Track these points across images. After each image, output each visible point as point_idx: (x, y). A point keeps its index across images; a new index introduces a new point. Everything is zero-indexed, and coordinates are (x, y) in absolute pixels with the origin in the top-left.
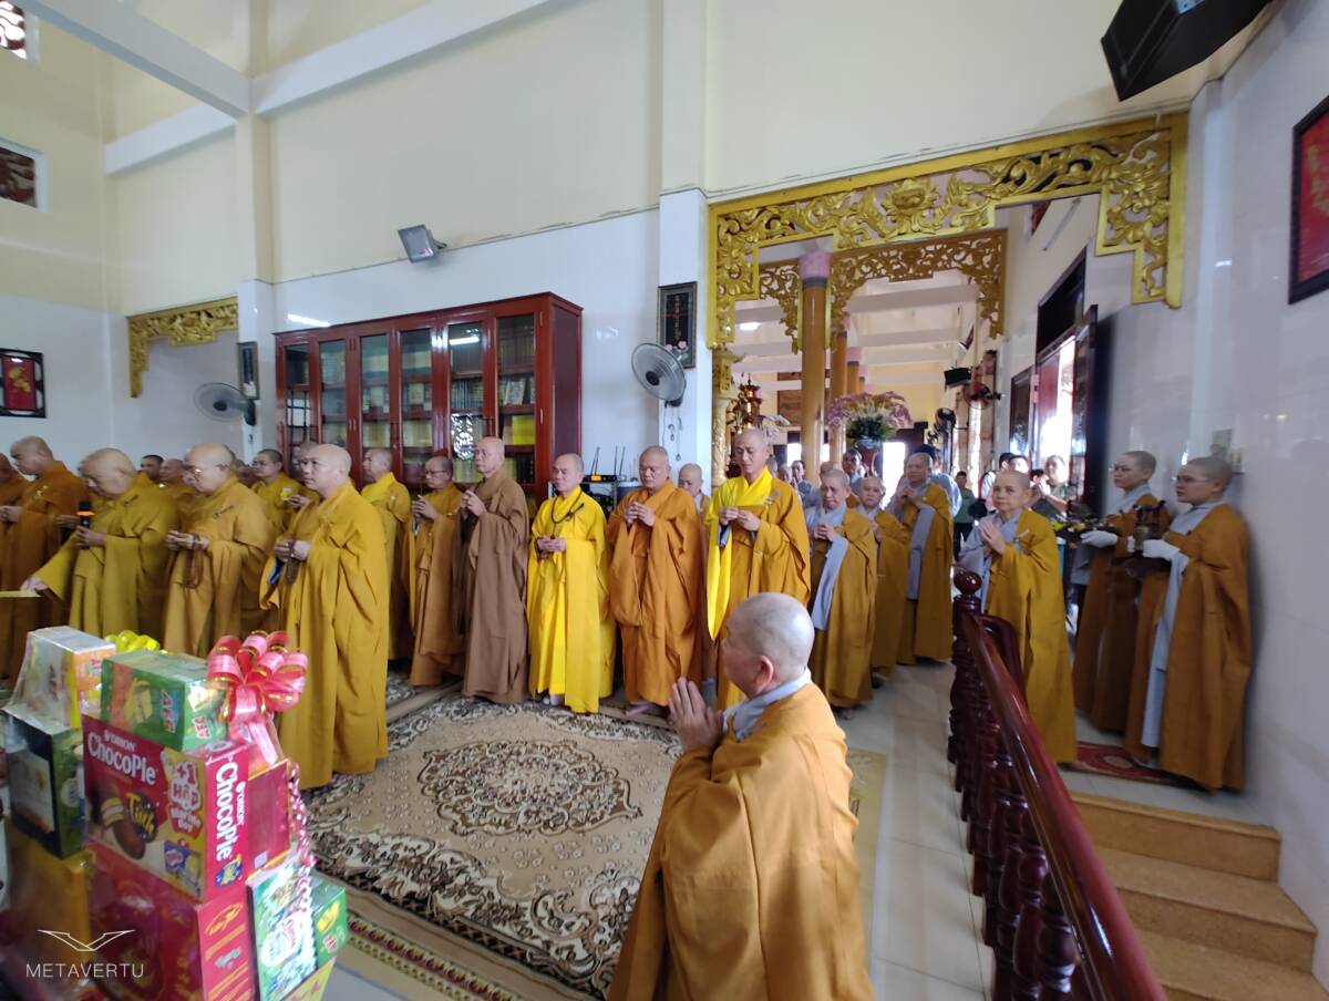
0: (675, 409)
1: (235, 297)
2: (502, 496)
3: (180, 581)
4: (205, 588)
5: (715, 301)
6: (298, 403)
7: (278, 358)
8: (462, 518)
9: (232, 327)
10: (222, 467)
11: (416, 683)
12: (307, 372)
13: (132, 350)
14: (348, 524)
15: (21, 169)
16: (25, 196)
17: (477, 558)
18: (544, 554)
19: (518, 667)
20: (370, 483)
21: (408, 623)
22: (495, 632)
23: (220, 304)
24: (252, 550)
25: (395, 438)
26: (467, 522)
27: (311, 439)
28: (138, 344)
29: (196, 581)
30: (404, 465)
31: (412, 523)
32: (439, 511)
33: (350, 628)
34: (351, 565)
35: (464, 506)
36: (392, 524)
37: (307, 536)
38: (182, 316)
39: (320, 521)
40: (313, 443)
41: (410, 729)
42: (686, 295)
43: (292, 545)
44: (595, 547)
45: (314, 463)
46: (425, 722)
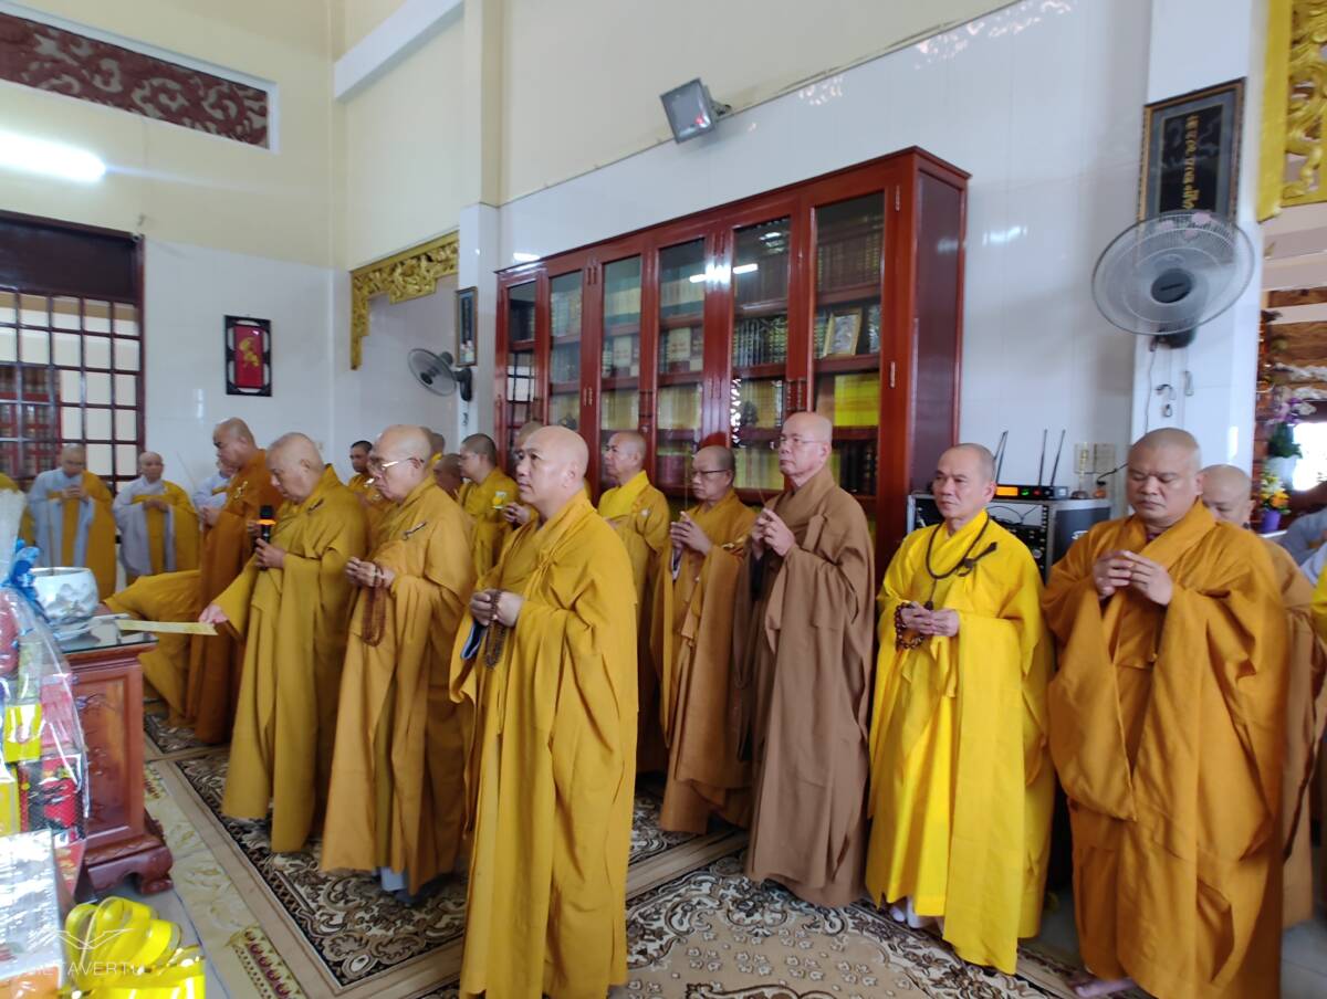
0: (1176, 352)
1: (457, 232)
2: (826, 520)
3: (359, 633)
4: (387, 646)
5: (1282, 118)
6: (522, 371)
7: (500, 306)
8: (752, 556)
9: (452, 271)
10: (416, 462)
11: (670, 827)
12: (532, 323)
13: (354, 312)
14: (580, 569)
15: (256, 105)
16: (257, 136)
17: (778, 632)
18: (913, 638)
19: (846, 842)
20: (613, 486)
21: (659, 726)
22: (807, 770)
23: (440, 243)
24: (446, 596)
25: (646, 415)
26: (762, 567)
27: (535, 419)
28: (360, 304)
29: (376, 637)
30: (658, 457)
31: (667, 558)
32: (713, 540)
33: (577, 757)
34: (583, 644)
35: (757, 536)
36: (642, 555)
37: (517, 585)
38: (402, 264)
39: (537, 558)
40: (536, 424)
41: (661, 923)
42: (1217, 110)
43: (495, 599)
44: (1020, 633)
45: (534, 457)
46: (685, 913)
